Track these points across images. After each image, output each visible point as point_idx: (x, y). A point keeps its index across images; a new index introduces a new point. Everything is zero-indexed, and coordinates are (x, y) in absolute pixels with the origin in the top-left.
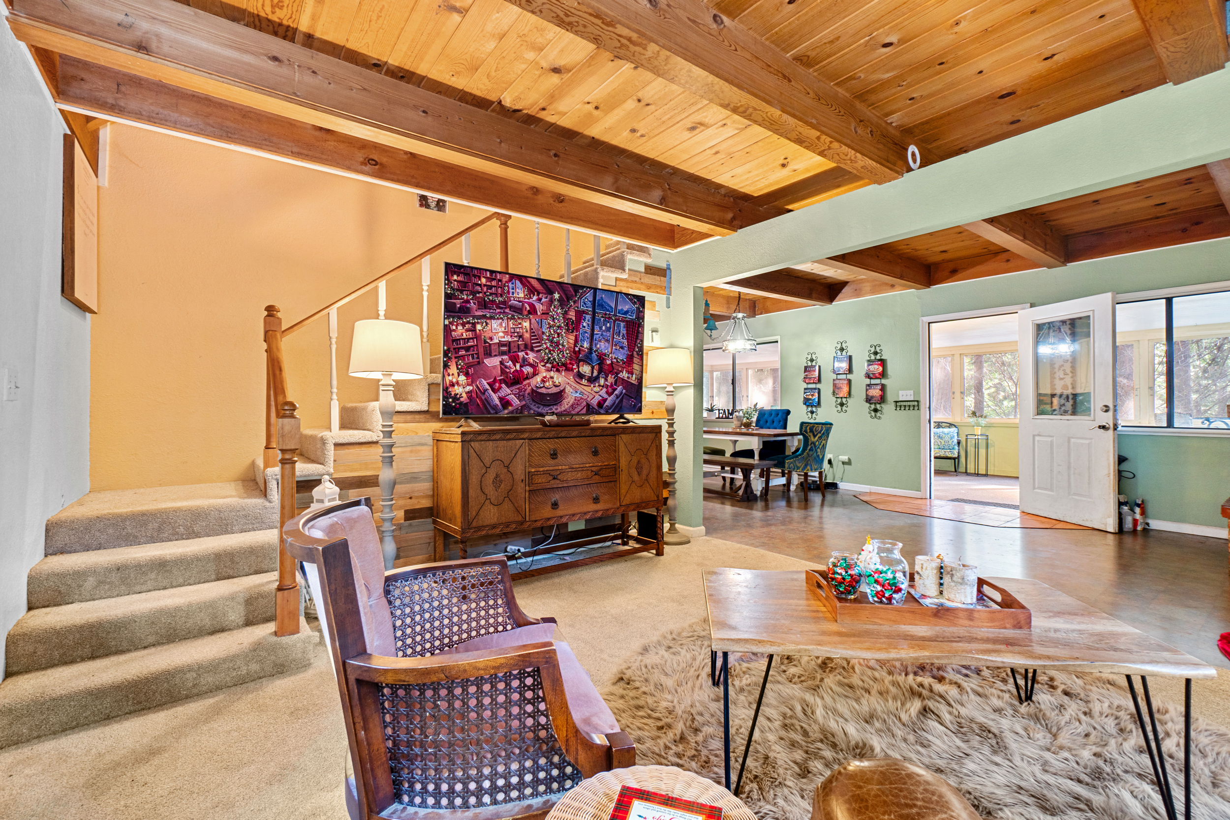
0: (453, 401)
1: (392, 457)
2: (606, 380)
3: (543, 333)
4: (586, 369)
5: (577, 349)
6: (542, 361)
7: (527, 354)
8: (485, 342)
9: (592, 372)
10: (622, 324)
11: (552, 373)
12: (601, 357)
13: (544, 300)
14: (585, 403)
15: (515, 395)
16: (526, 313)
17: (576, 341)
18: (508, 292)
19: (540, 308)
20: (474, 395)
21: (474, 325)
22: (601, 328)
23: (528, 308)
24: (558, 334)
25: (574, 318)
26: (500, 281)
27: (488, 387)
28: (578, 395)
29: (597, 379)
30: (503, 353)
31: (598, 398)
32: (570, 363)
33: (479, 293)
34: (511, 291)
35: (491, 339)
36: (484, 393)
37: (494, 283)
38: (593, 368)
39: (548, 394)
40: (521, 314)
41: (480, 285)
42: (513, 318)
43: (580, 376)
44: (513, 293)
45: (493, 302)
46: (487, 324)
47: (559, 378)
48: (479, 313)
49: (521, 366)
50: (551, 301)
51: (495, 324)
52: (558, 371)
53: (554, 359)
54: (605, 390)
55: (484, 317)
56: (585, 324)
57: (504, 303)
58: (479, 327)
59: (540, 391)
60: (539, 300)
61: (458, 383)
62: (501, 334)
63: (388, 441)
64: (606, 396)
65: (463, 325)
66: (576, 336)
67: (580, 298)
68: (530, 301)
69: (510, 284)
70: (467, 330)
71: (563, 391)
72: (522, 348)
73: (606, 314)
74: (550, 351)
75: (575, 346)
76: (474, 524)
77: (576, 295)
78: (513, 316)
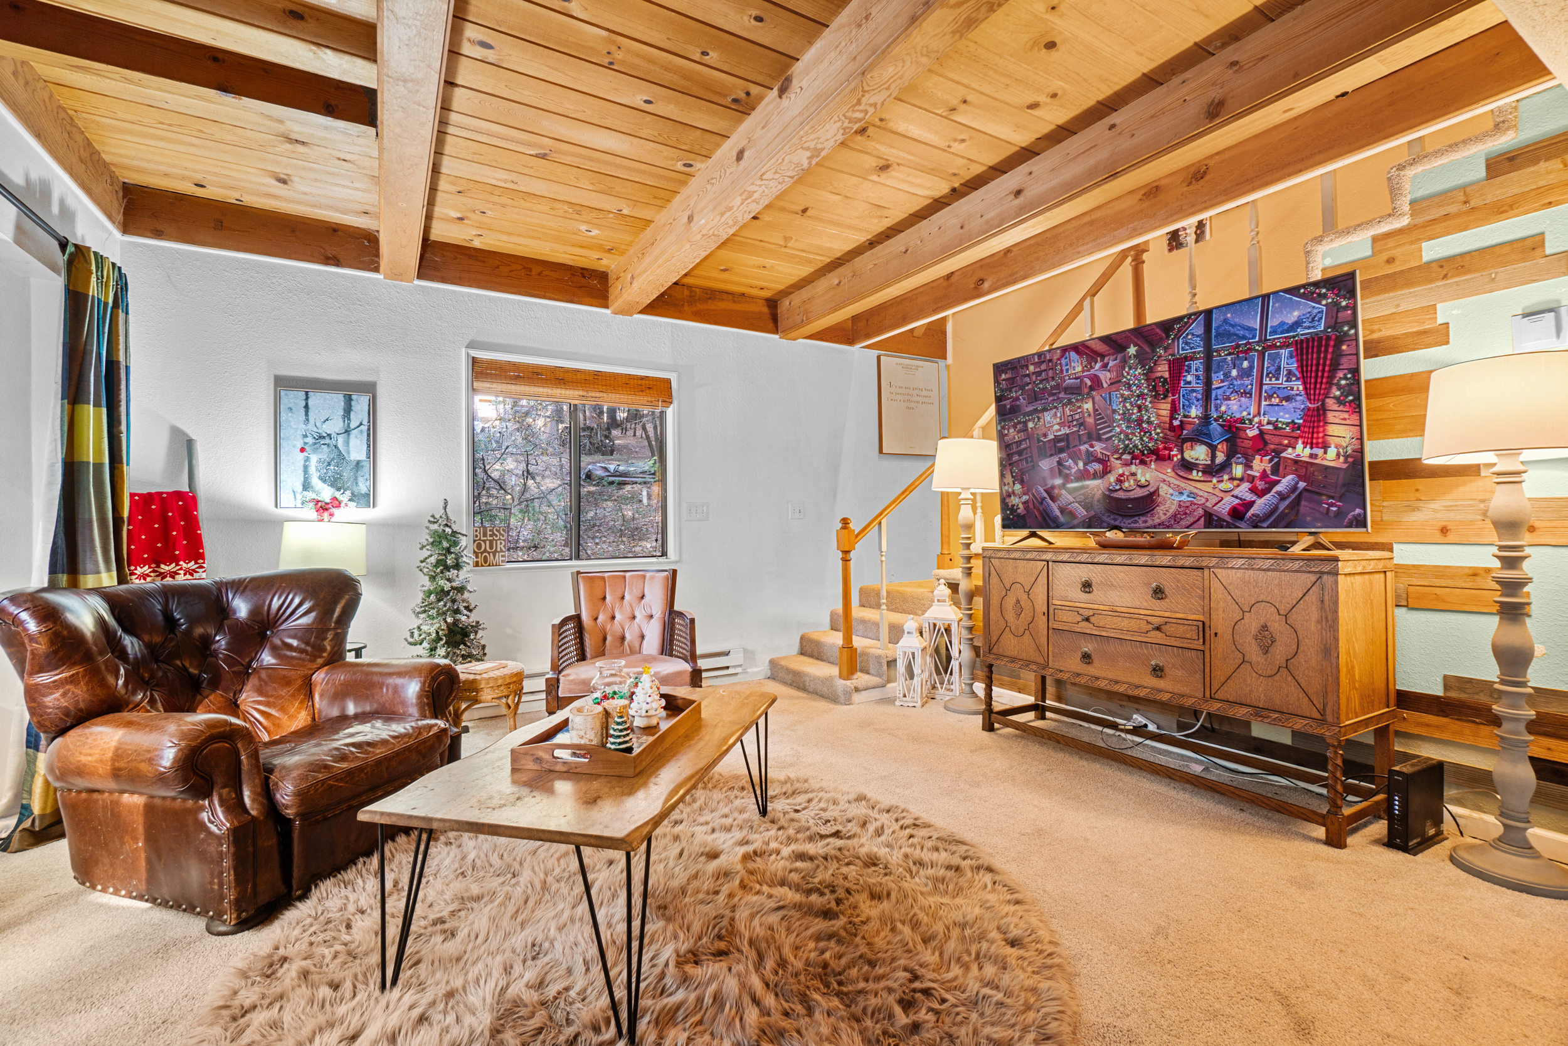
0: (1011, 513)
1: (970, 568)
2: (1248, 466)
3: (1114, 411)
4: (1198, 453)
5: (1176, 423)
6: (1116, 452)
7: (1092, 446)
8: (1039, 441)
9: (1213, 457)
10: (1284, 353)
11: (1133, 468)
12: (1233, 428)
13: (1111, 364)
14: (1201, 511)
15: (1079, 503)
16: (1086, 390)
17: (1174, 410)
18: (1062, 371)
19: (1105, 377)
20: (1031, 506)
21: (1025, 423)
22: (1227, 375)
23: (1089, 383)
24: (1140, 408)
25: (1167, 375)
26: (1050, 361)
27: (1045, 495)
28: (1184, 498)
29: (1225, 466)
30: (1061, 450)
31: (1229, 502)
32: (1165, 448)
33: (1028, 384)
34: (1064, 368)
35: (1045, 435)
36: (1041, 503)
37: (1043, 367)
38: (1213, 449)
39: (1129, 500)
40: (1079, 394)
41: (1028, 375)
42: (1070, 402)
43: (1187, 466)
44: (1067, 370)
45: (1044, 390)
46: (1039, 419)
47: (1147, 474)
48: (1031, 408)
49: (1085, 464)
50: (1124, 361)
51: (1047, 416)
52: (1143, 463)
53: (1136, 446)
54: (1246, 486)
55: (1036, 411)
56: (1189, 378)
57: (1057, 387)
58: (1030, 425)
59: (1115, 495)
60: (1105, 366)
61: (1013, 492)
62: (1056, 427)
63: (966, 552)
64: (1249, 497)
65: (1015, 427)
66: (1173, 403)
67: (1177, 337)
68: (1092, 372)
69: (1063, 361)
70: (1018, 432)
71: (1156, 492)
72: (1084, 439)
73: (1238, 346)
74: (1127, 435)
75: (1172, 418)
76: (995, 650)
77: (1168, 336)
78: (1069, 400)
